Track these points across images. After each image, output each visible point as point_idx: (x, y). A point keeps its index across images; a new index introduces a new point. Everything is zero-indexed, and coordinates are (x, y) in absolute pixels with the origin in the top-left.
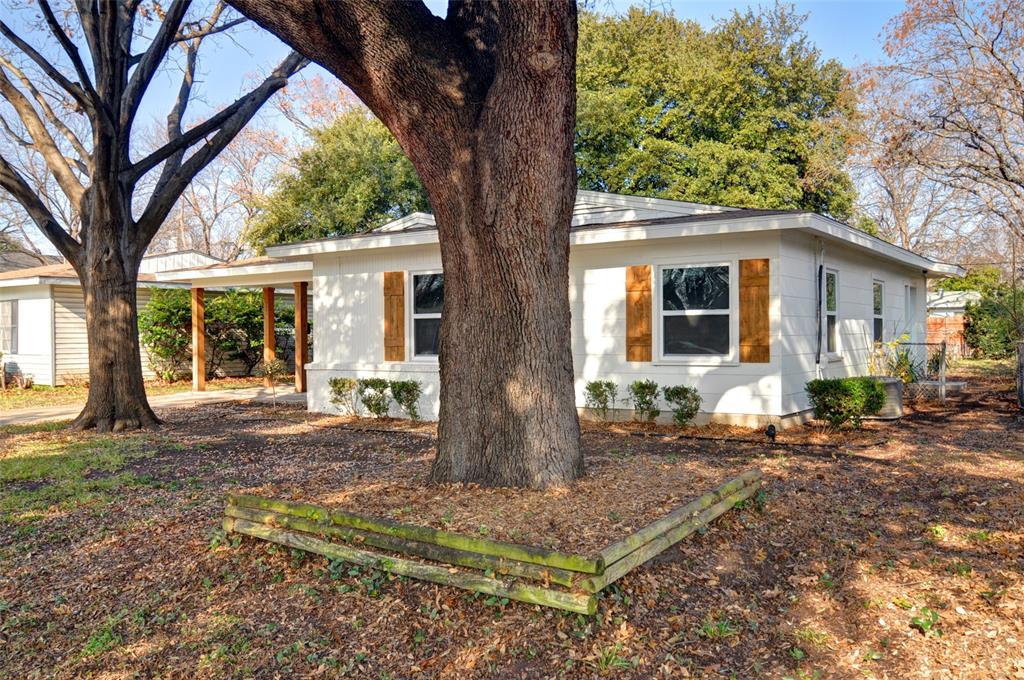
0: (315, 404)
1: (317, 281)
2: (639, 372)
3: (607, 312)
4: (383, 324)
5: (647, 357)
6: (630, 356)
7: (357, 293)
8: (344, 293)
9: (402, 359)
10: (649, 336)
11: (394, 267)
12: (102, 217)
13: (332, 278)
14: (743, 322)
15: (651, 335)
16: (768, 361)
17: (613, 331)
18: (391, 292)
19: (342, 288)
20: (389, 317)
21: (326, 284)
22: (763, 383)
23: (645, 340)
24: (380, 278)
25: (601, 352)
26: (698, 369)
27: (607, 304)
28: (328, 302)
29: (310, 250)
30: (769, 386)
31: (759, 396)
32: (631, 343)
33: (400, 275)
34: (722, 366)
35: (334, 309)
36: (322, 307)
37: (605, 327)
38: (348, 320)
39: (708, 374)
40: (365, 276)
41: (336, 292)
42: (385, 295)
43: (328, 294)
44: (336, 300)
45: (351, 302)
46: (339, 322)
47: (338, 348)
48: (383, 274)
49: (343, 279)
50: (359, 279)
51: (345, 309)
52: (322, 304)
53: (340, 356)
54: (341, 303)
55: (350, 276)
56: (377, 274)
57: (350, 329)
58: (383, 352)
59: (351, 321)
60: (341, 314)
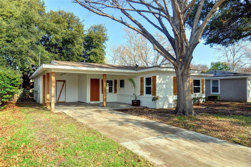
1: (157, 76)
7: (166, 80)
8: (163, 80)
13: (160, 76)
14: (202, 88)
16: (204, 93)
21: (159, 78)
22: (203, 96)
34: (200, 94)
35: (161, 84)
40: (168, 77)
41: (161, 80)
42: (174, 81)
43: (159, 80)
44: (161, 81)
45: (165, 82)
46: (162, 86)
47: (162, 93)
48: (173, 77)
49: (163, 77)
50: (167, 77)
51: (164, 84)
52: (158, 82)
53: (162, 95)
54: (162, 82)
55: (165, 76)
56: (171, 77)
57: (165, 88)
58: (173, 93)
59: (165, 86)
60: (163, 85)
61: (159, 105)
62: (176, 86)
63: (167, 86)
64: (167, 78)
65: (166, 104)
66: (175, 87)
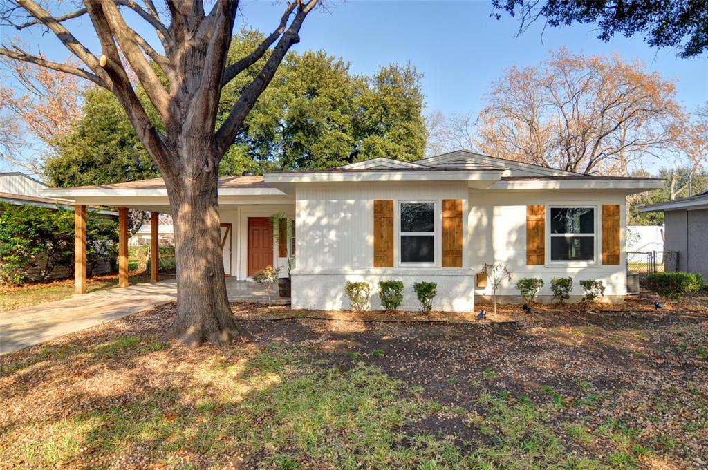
0: (297, 302)
1: (299, 203)
2: (533, 272)
3: (510, 233)
4: (371, 239)
5: (541, 262)
6: (529, 262)
7: (342, 215)
8: (327, 214)
9: (392, 265)
10: (543, 249)
11: (384, 196)
12: (203, 128)
13: (314, 202)
14: (604, 241)
15: (544, 249)
16: (619, 264)
17: (514, 246)
18: (381, 215)
19: (325, 210)
20: (378, 234)
21: (307, 207)
22: (613, 277)
23: (540, 252)
24: (369, 204)
25: (505, 259)
26: (574, 269)
27: (509, 228)
28: (311, 221)
29: (315, 179)
30: (617, 278)
31: (611, 284)
32: (529, 253)
33: (389, 204)
34: (590, 267)
35: (317, 226)
36: (305, 224)
37: (508, 243)
38: (332, 235)
39: (579, 272)
40: (351, 202)
41: (319, 213)
42: (375, 217)
43: (311, 214)
44: (320, 219)
45: (336, 221)
46: (323, 237)
47: (321, 257)
48: (373, 201)
49: (327, 203)
50: (345, 204)
51: (329, 227)
52: (304, 222)
53: (324, 263)
54: (324, 222)
55: (334, 201)
56: (364, 201)
57: (334, 242)
58: (372, 261)
59: (336, 236)
60: (325, 231)
61: (307, 298)
62: (384, 235)
63: (346, 234)
64: (345, 207)
65: (335, 297)
66: (382, 237)
